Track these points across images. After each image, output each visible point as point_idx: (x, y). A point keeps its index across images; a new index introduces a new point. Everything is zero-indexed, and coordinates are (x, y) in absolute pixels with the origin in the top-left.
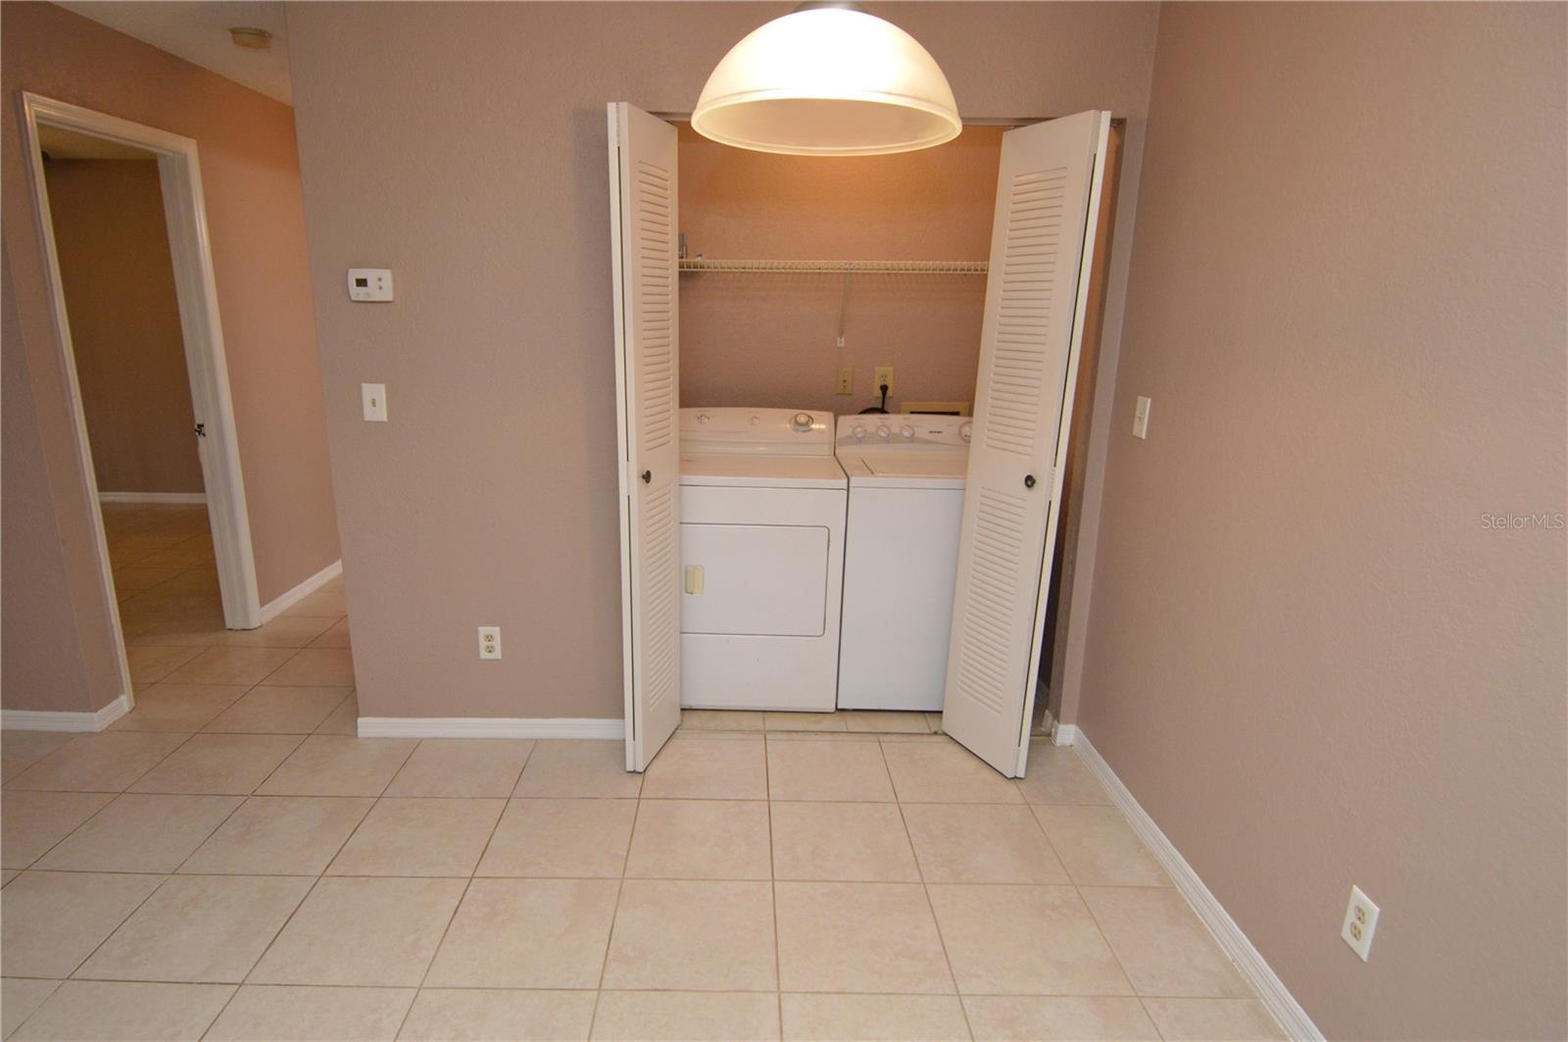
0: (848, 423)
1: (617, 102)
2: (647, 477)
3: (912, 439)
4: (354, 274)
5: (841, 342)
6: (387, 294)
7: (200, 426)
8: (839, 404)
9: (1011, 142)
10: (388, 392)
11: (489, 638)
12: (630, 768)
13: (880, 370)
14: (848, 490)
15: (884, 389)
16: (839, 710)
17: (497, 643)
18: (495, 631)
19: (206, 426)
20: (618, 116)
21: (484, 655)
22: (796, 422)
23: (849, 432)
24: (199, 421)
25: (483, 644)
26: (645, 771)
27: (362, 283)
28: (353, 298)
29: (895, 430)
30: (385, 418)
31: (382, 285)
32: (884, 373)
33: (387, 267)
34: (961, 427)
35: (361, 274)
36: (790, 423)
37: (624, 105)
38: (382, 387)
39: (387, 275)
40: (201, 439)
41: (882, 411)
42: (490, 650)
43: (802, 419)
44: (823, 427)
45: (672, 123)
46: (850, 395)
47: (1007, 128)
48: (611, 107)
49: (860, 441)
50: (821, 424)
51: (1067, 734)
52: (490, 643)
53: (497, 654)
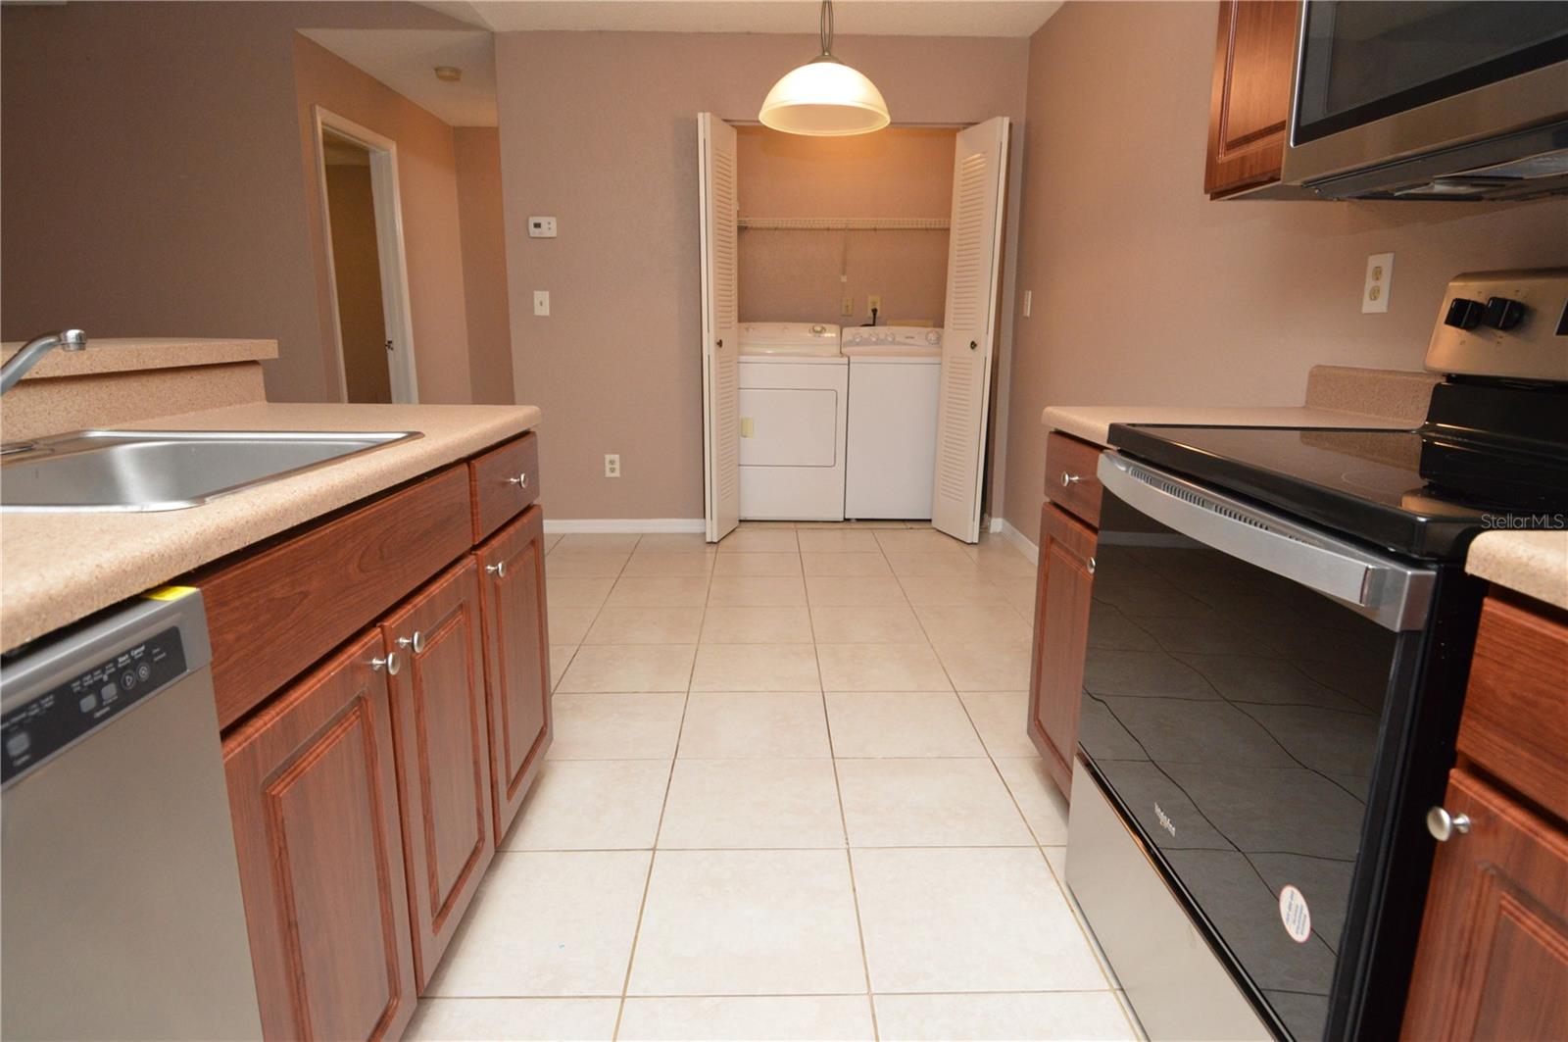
0: (848, 332)
1: (704, 112)
2: (720, 344)
3: (894, 342)
4: (533, 220)
5: (844, 279)
6: (553, 233)
7: (390, 342)
8: (843, 321)
9: (961, 140)
10: (551, 297)
11: (612, 462)
12: (708, 540)
13: (871, 299)
14: (849, 365)
15: (875, 311)
16: (847, 520)
17: (617, 466)
18: (616, 457)
19: (394, 343)
20: (704, 122)
21: (608, 474)
22: (814, 331)
23: (850, 338)
24: (388, 338)
25: (608, 466)
26: (719, 542)
27: (537, 225)
28: (532, 235)
29: (882, 336)
30: (548, 314)
31: (550, 227)
32: (874, 300)
33: (553, 216)
34: (927, 333)
35: (537, 220)
36: (810, 332)
37: (708, 115)
38: (547, 293)
39: (553, 221)
40: (389, 352)
41: (874, 325)
42: (613, 470)
43: (818, 329)
44: (834, 335)
45: (733, 126)
46: (851, 316)
47: (958, 130)
48: (700, 116)
49: (858, 344)
50: (831, 334)
51: (997, 524)
52: (613, 465)
53: (617, 474)
